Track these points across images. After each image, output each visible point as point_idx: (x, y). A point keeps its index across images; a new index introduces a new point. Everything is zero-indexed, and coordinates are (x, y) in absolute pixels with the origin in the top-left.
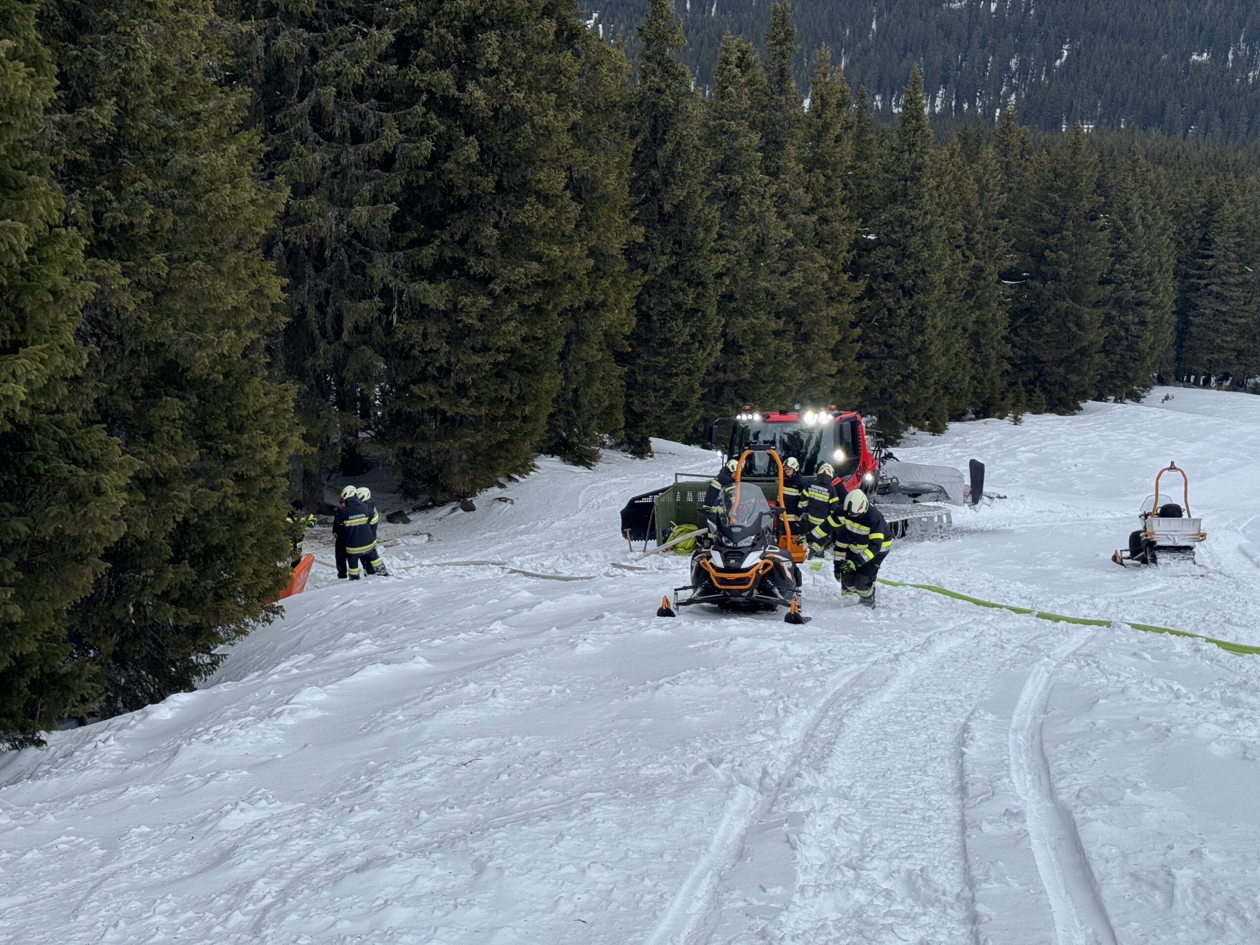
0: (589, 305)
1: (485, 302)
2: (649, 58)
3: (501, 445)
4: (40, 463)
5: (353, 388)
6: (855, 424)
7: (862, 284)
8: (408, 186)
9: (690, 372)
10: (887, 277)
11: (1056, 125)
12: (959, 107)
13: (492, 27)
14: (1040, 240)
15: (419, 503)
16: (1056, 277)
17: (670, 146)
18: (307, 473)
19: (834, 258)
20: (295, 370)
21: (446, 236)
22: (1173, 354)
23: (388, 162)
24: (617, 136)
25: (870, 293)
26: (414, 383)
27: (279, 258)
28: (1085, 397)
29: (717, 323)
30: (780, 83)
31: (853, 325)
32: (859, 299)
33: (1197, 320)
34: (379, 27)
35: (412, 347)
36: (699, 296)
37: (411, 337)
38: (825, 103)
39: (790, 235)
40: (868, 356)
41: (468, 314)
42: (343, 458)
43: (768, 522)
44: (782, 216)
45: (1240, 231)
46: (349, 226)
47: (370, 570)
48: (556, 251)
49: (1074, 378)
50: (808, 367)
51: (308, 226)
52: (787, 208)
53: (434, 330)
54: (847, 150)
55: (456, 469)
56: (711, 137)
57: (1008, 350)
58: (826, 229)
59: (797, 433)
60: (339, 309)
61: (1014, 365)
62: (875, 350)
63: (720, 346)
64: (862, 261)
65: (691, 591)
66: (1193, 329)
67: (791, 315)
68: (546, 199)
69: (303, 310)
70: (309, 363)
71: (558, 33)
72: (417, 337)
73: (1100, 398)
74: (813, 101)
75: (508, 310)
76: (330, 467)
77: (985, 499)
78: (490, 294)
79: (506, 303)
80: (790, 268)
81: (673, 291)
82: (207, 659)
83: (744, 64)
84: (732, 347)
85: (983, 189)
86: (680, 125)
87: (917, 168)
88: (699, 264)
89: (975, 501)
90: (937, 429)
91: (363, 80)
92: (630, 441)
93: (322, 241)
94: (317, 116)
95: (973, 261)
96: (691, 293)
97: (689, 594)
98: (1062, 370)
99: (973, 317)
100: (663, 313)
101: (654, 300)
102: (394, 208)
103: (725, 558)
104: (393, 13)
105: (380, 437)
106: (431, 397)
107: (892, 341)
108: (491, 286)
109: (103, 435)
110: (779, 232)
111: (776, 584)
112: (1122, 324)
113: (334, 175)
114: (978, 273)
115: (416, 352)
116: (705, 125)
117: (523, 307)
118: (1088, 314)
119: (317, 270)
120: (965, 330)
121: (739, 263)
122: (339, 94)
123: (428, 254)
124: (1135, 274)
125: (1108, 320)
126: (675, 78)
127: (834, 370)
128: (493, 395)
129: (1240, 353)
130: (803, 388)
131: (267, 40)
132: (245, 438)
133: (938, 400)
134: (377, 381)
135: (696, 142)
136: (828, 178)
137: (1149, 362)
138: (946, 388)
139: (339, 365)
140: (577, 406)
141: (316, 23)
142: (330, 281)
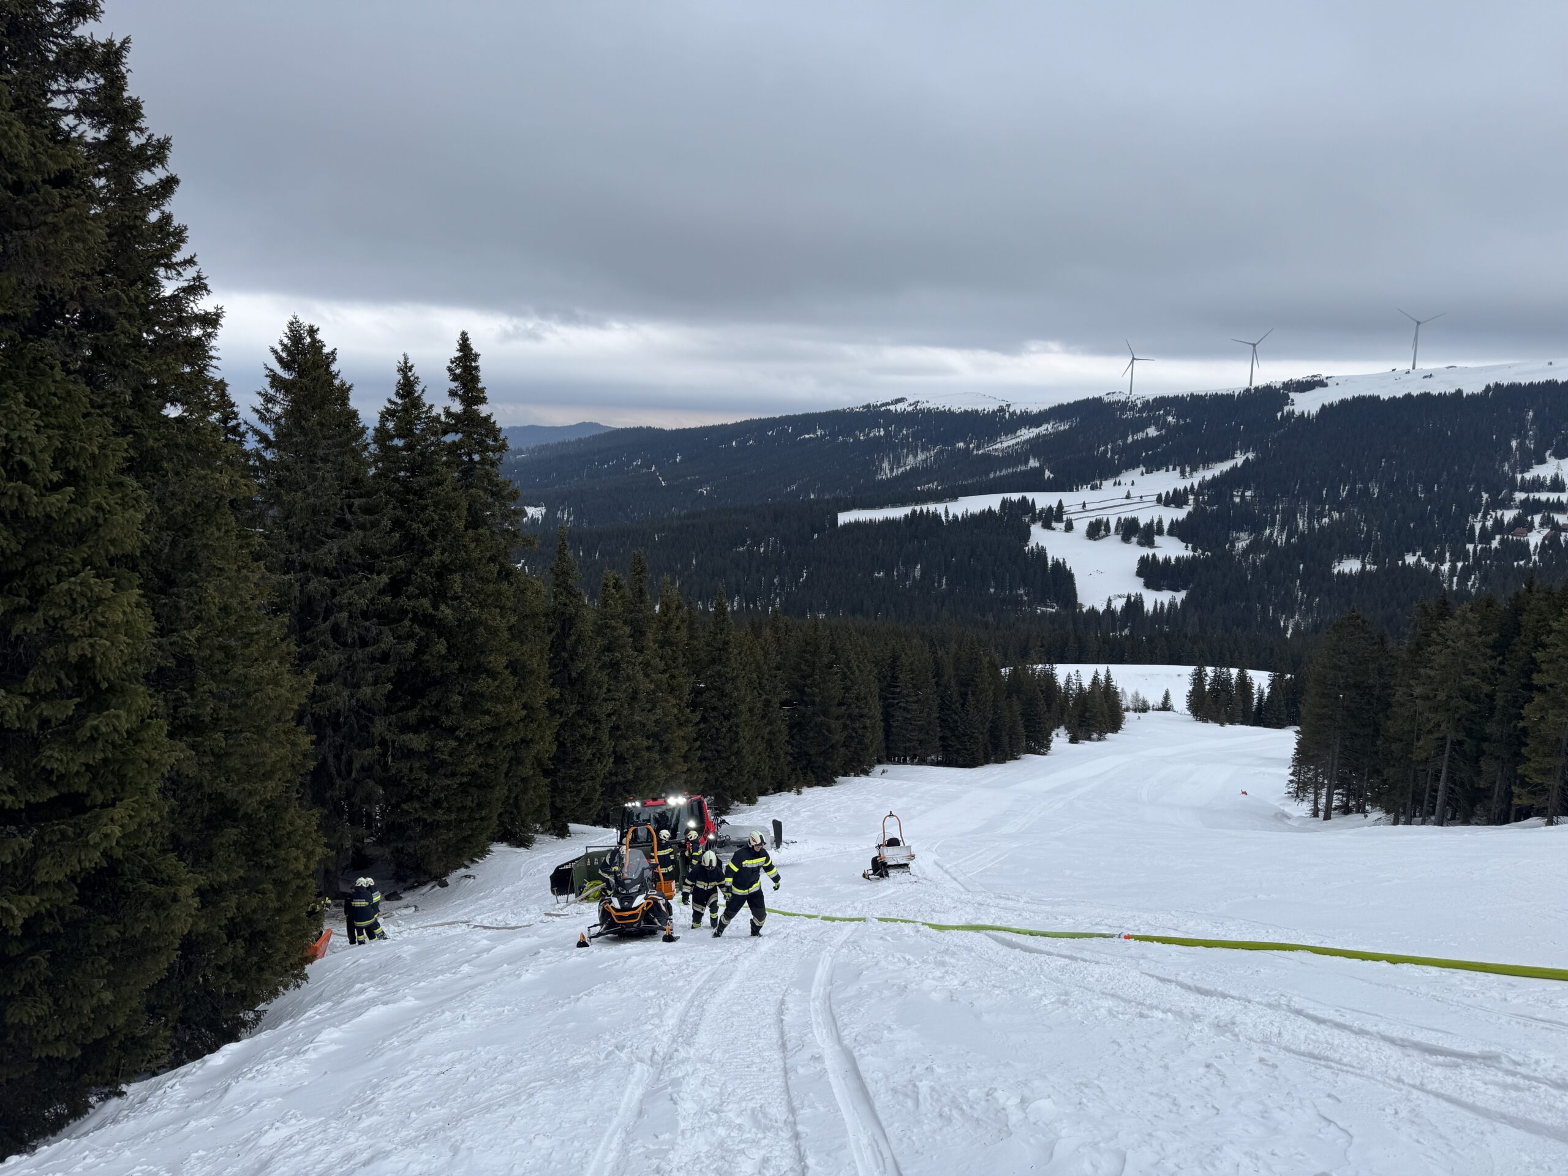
0: (523, 741)
1: (453, 744)
2: (558, 586)
3: (465, 839)
4: (129, 884)
5: (360, 809)
6: (700, 804)
7: (698, 715)
8: (399, 672)
9: (593, 778)
10: (714, 709)
11: (804, 614)
12: (748, 606)
13: (456, 571)
14: (801, 682)
15: (408, 884)
16: (813, 703)
17: (573, 638)
18: (327, 872)
19: (681, 699)
20: (319, 800)
21: (425, 703)
22: (884, 745)
23: (385, 658)
24: (540, 632)
25: (704, 719)
26: (404, 802)
27: (308, 725)
28: (837, 774)
29: (608, 744)
30: (640, 597)
31: (695, 740)
32: (698, 724)
33: (895, 724)
34: (379, 574)
35: (402, 777)
36: (597, 729)
37: (401, 771)
38: (668, 608)
39: (652, 687)
40: (705, 759)
41: (442, 753)
42: (353, 859)
43: (648, 873)
44: (647, 675)
45: (912, 671)
46: (358, 701)
47: (371, 936)
48: (499, 708)
49: (829, 763)
50: (669, 767)
51: (329, 702)
52: (649, 671)
53: (418, 765)
54: (684, 633)
55: (434, 858)
56: (600, 631)
57: (789, 749)
58: (674, 682)
59: (664, 812)
60: (350, 757)
61: (794, 758)
62: (709, 754)
63: (611, 760)
64: (699, 700)
65: (599, 928)
66: (893, 730)
67: (656, 736)
68: (493, 675)
69: (325, 759)
70: (328, 795)
71: (499, 573)
72: (406, 771)
73: (845, 774)
74: (661, 607)
75: (470, 748)
76: (344, 865)
77: (784, 844)
78: (457, 739)
79: (468, 744)
80: (654, 707)
81: (580, 727)
82: (251, 1015)
83: (617, 586)
84: (619, 759)
85: (766, 653)
86: (579, 625)
87: (726, 643)
88: (596, 709)
89: (778, 846)
90: (751, 801)
91: (368, 607)
92: (554, 827)
93: (339, 711)
94: (336, 632)
95: (764, 697)
96: (592, 728)
97: (598, 929)
98: (822, 759)
99: (767, 730)
100: (573, 742)
101: (567, 734)
102: (390, 686)
103: (621, 902)
104: (388, 565)
105: (380, 842)
106: (416, 811)
107: (720, 748)
108: (457, 733)
109: (174, 861)
110: (646, 686)
111: (656, 916)
112: (854, 729)
113: (347, 668)
114: (767, 703)
115: (405, 781)
116: (596, 623)
117: (479, 746)
118: (834, 724)
119: (335, 731)
120: (763, 738)
121: (622, 706)
122: (351, 617)
123: (412, 716)
124: (857, 699)
125: (845, 726)
126: (575, 596)
127: (685, 769)
128: (460, 805)
129: (921, 742)
130: (666, 781)
131: (302, 586)
132: (282, 853)
133: (750, 783)
134: (377, 802)
135: (590, 634)
136: (674, 651)
137: (871, 750)
138: (755, 775)
139: (349, 795)
140: (517, 807)
141: (335, 573)
142: (344, 738)
